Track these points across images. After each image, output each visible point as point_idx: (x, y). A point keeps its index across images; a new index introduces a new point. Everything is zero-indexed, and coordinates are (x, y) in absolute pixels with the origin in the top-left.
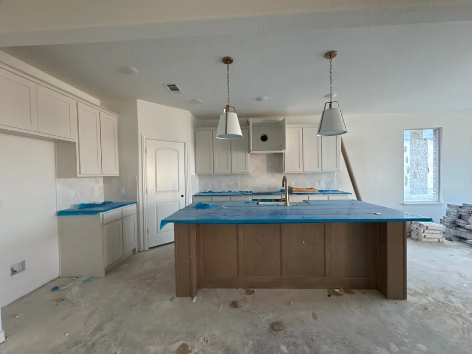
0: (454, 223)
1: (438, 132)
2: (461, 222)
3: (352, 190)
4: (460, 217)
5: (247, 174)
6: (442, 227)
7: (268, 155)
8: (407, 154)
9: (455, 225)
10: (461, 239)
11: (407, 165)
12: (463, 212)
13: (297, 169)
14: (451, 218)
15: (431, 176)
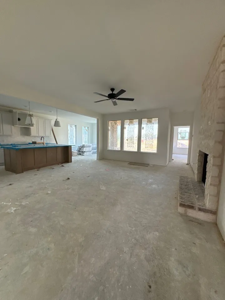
0: (79, 150)
1: (76, 126)
2: (80, 150)
3: (56, 143)
4: (80, 149)
5: (10, 136)
6: (77, 152)
7: (21, 127)
8: (69, 132)
9: (79, 151)
10: (80, 154)
11: (69, 135)
12: (80, 147)
13: (36, 135)
14: (78, 150)
15: (74, 139)
